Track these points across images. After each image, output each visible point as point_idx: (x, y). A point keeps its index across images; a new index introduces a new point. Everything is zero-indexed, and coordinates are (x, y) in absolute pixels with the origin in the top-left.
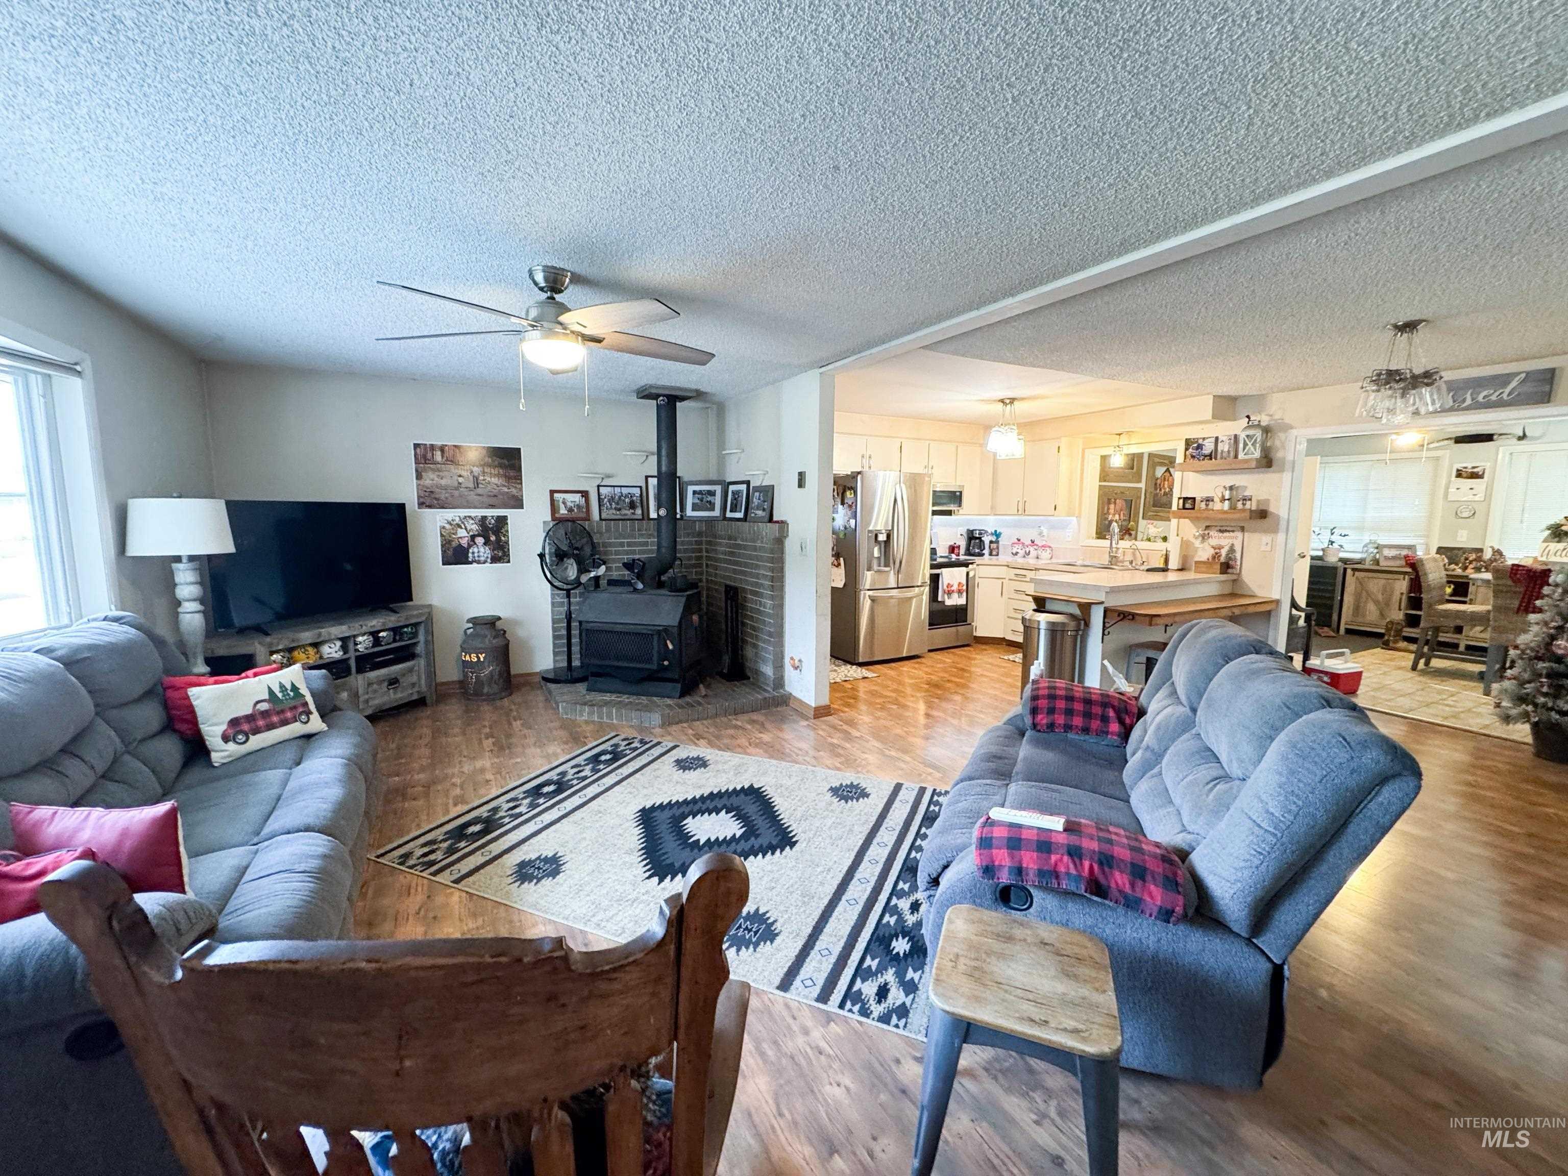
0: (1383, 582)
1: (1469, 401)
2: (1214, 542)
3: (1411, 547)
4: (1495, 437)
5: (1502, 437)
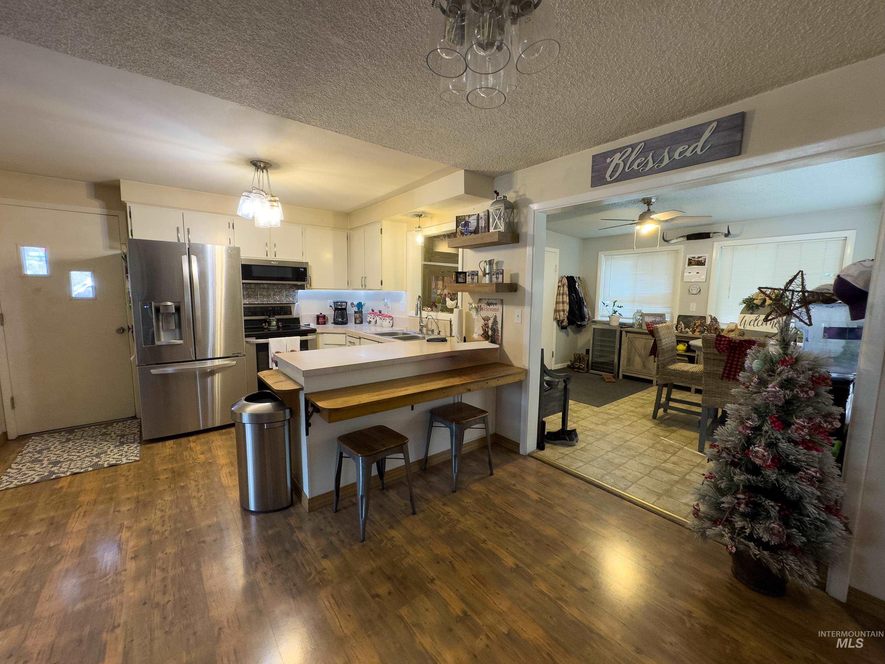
0: (644, 341)
1: (666, 161)
2: (484, 313)
3: (662, 316)
4: (711, 235)
5: (715, 235)
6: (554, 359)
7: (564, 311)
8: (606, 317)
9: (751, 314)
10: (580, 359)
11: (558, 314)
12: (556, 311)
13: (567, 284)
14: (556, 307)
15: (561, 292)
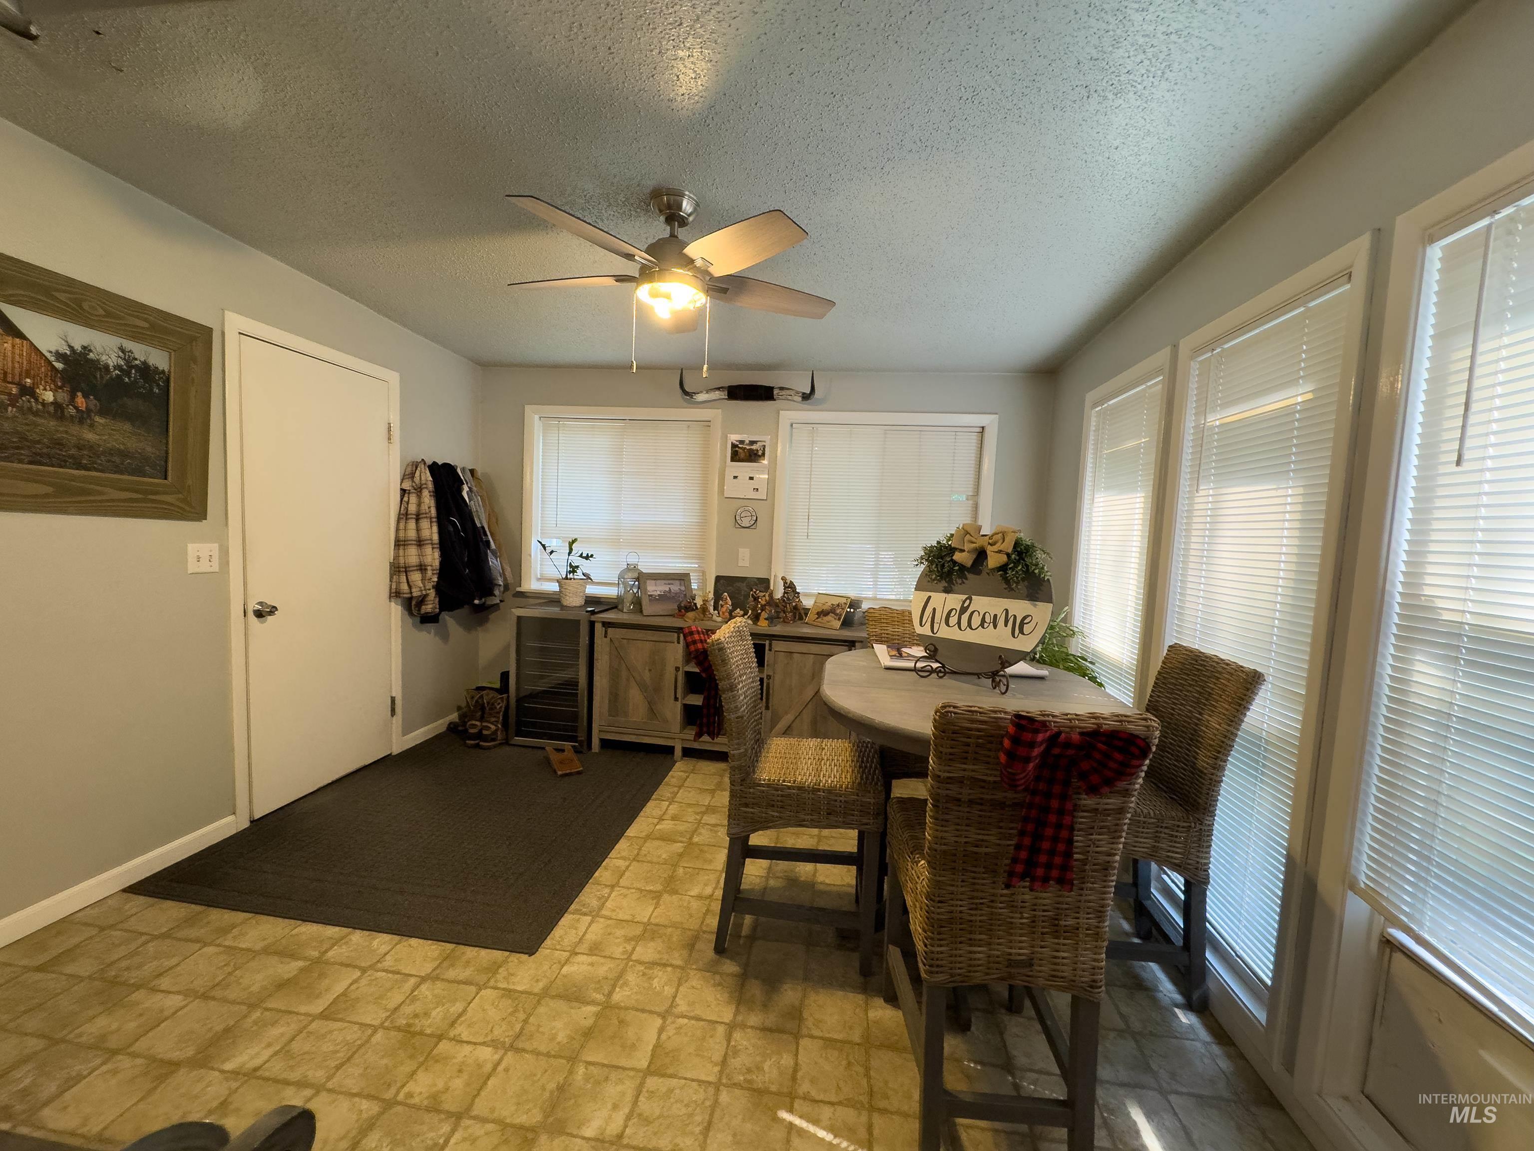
0: (649, 648)
3: (683, 578)
4: (776, 391)
5: (784, 392)
6: (397, 720)
7: (422, 568)
8: (550, 580)
9: (947, 591)
10: (483, 708)
11: (403, 579)
12: (397, 569)
13: (431, 486)
14: (396, 557)
15: (412, 508)
